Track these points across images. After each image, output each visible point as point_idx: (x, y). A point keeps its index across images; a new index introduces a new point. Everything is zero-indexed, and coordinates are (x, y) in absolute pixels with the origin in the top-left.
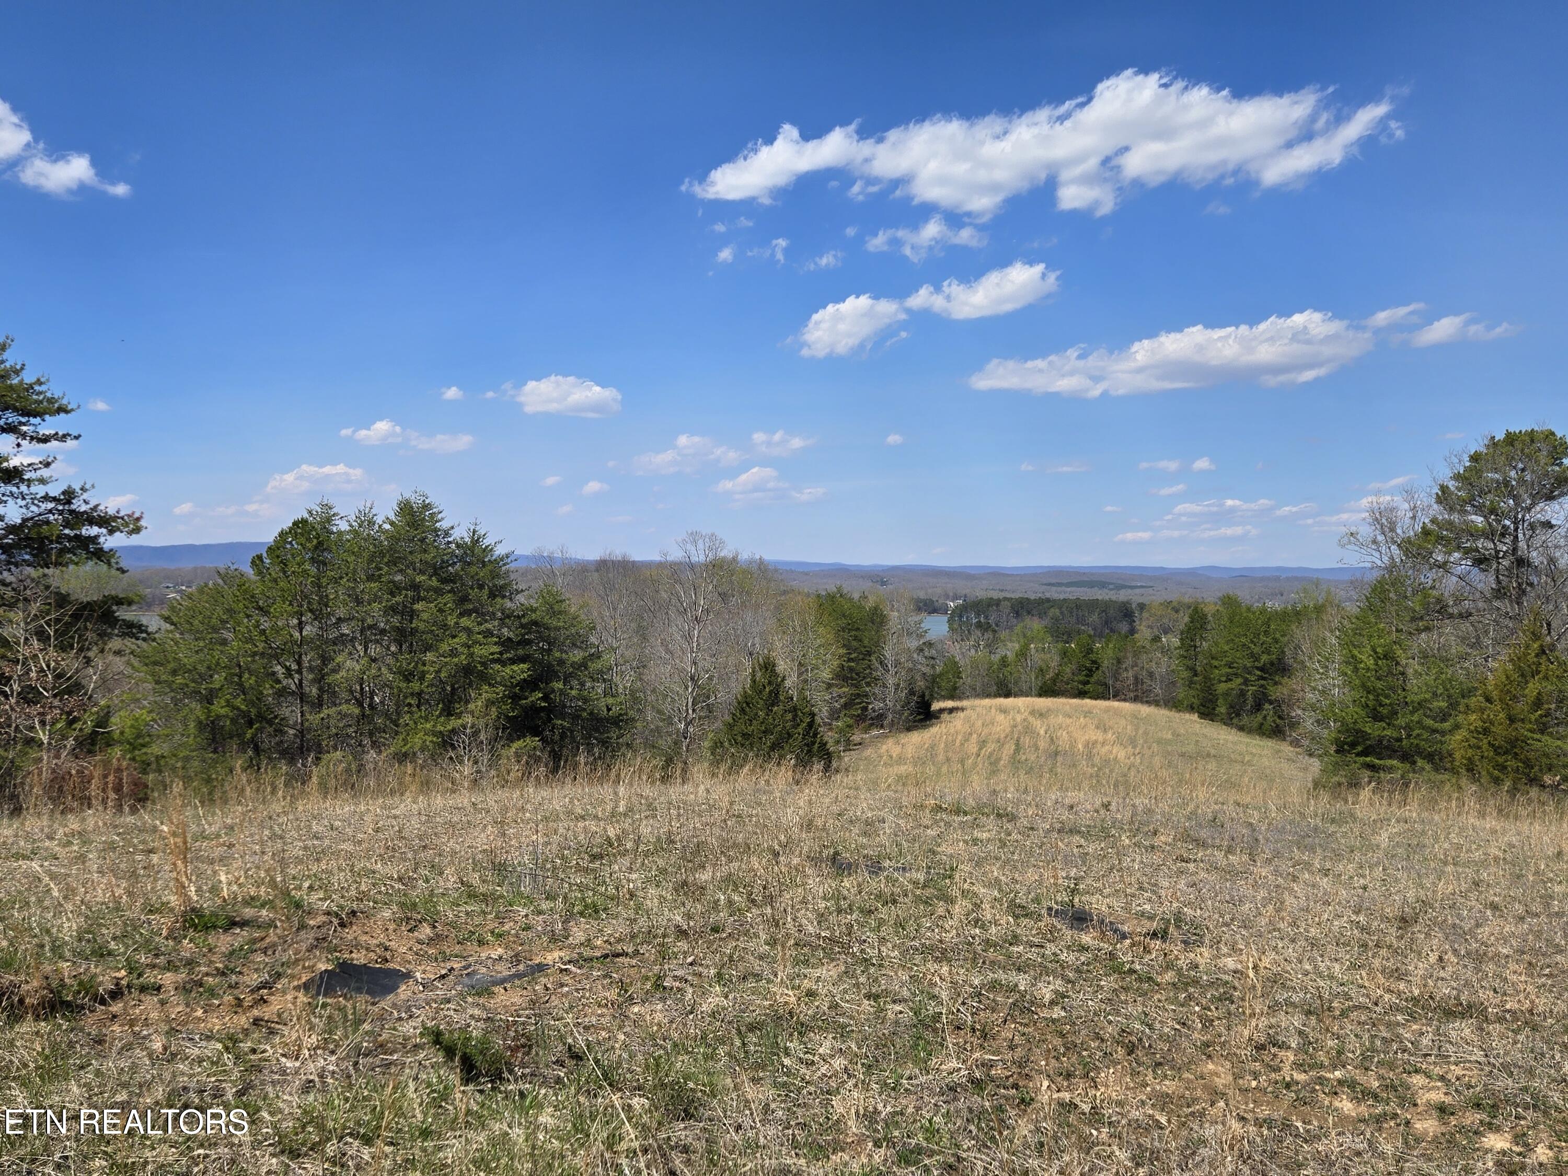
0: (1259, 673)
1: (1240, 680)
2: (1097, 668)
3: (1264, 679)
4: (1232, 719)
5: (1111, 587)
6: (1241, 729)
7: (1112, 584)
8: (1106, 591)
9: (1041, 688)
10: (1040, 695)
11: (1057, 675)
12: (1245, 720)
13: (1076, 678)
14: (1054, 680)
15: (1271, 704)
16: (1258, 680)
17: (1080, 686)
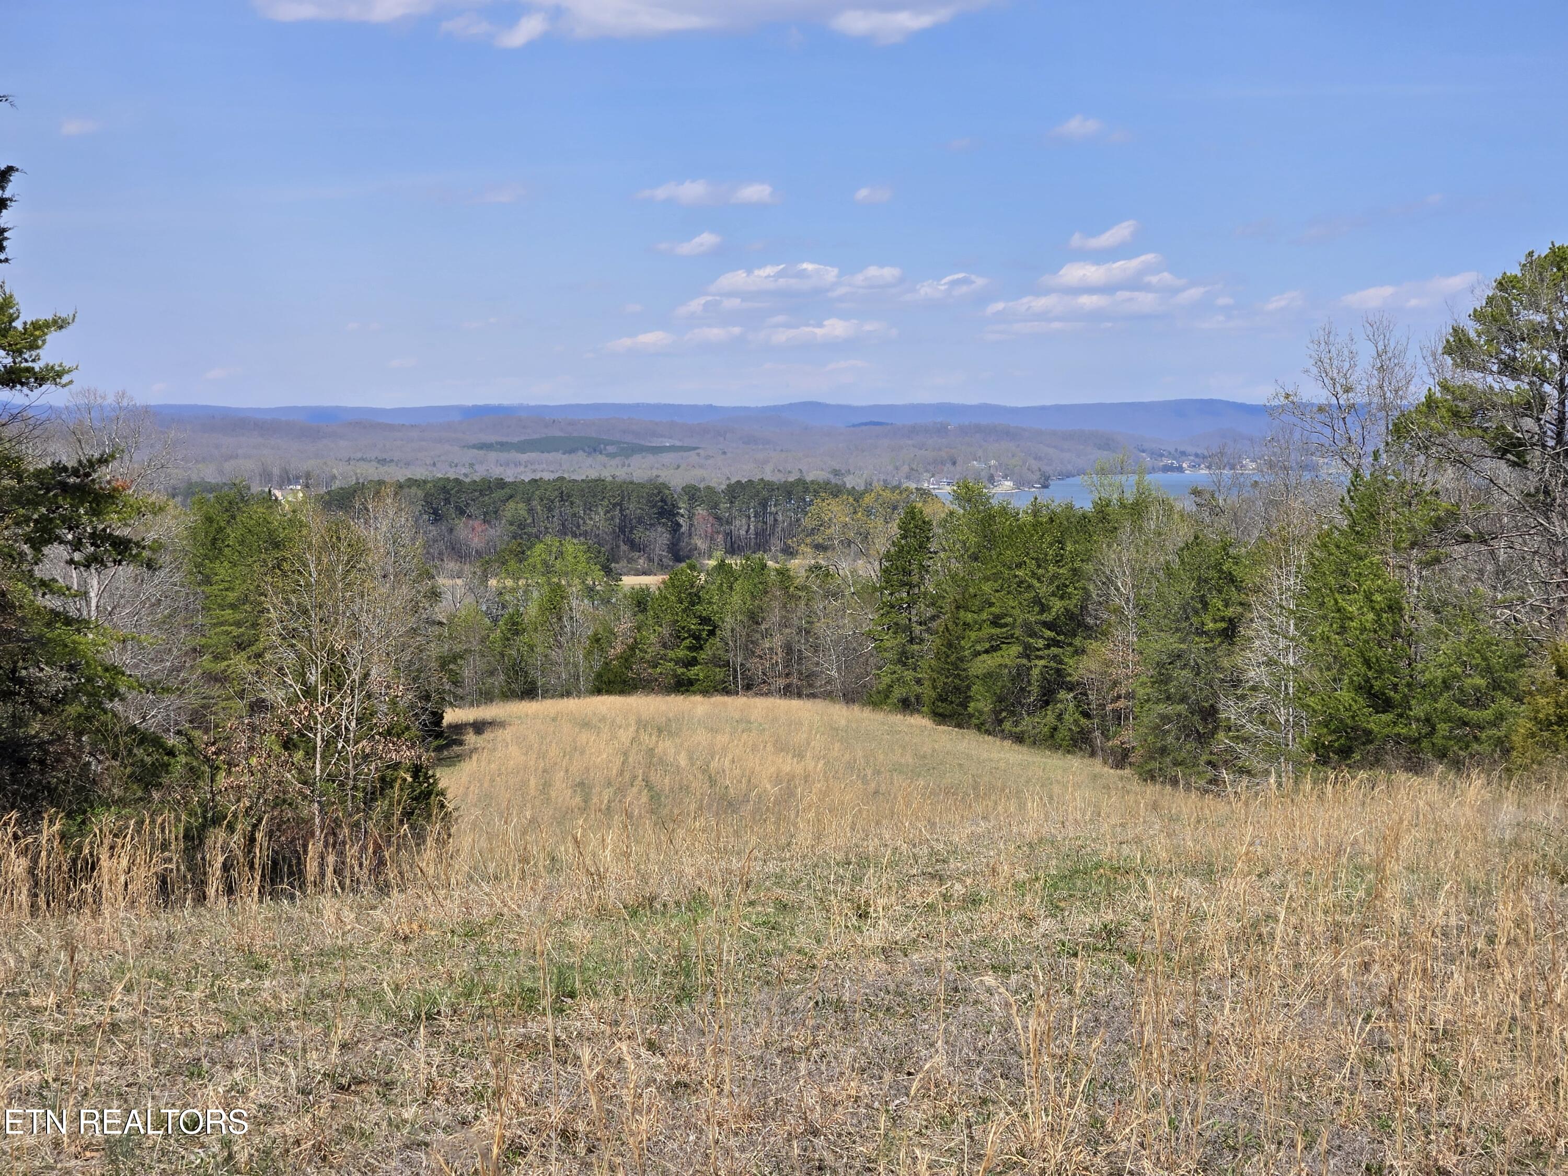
0: (1049, 634)
1: (1016, 649)
2: (712, 633)
3: (1057, 644)
4: (1000, 722)
5: (610, 449)
6: (1019, 739)
7: (612, 443)
8: (601, 458)
9: (599, 676)
10: (598, 691)
11: (632, 648)
12: (1027, 723)
13: (671, 654)
14: (626, 659)
15: (1071, 690)
16: (1048, 647)
17: (680, 671)
